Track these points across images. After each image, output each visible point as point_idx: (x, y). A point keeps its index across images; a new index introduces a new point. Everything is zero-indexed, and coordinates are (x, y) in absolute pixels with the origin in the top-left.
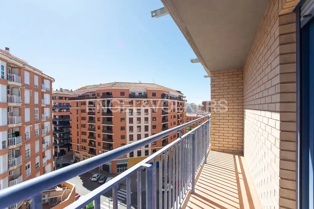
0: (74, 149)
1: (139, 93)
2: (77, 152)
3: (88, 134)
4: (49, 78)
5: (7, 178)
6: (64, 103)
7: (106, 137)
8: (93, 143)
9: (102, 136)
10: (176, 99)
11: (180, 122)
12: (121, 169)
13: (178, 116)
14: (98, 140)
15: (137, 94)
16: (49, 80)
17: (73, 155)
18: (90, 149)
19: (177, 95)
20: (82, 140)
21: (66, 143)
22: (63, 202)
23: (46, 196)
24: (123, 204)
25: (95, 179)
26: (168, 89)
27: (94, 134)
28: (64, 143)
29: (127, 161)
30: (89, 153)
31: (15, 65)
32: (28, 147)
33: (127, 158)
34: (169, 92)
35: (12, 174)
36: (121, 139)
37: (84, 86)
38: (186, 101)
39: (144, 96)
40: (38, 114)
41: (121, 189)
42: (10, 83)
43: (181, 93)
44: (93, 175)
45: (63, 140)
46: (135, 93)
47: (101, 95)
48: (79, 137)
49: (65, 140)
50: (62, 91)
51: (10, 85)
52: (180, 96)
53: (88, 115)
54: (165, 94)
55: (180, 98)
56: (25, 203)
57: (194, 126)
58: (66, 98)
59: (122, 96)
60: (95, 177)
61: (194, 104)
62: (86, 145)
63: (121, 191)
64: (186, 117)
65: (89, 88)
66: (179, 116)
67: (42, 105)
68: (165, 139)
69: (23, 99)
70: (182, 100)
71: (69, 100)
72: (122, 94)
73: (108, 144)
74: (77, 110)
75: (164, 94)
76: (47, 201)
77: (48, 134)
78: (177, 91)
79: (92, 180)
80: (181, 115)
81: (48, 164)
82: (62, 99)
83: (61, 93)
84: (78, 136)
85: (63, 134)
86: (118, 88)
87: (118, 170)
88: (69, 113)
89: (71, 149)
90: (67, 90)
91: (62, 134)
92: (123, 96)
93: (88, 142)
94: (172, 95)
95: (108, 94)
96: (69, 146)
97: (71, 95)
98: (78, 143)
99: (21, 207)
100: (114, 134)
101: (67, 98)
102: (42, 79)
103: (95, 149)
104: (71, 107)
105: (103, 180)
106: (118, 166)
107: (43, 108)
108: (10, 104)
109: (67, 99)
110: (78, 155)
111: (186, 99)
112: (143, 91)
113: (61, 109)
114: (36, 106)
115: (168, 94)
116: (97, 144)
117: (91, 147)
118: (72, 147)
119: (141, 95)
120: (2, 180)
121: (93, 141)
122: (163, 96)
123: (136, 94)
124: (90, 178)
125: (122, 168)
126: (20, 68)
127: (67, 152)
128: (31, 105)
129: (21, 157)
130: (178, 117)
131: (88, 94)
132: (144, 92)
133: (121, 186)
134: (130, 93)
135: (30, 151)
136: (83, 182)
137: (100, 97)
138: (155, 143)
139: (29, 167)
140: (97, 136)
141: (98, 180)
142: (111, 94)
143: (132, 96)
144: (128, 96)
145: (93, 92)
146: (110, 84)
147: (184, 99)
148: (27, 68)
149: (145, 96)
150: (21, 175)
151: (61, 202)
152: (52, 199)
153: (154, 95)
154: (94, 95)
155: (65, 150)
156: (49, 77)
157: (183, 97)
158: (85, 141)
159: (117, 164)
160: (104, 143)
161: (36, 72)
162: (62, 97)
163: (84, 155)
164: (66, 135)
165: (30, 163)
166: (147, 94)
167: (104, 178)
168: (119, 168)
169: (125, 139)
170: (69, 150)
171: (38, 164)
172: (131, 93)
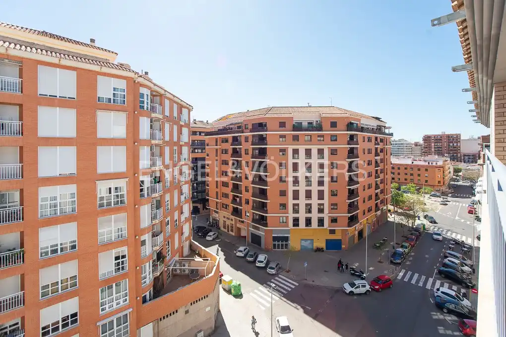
0: (212, 206)
1: (309, 123)
2: (215, 211)
3: (231, 186)
4: (188, 106)
5: (151, 234)
6: (198, 141)
7: (258, 191)
8: (238, 199)
9: (251, 191)
10: (372, 131)
11: (381, 173)
12: (279, 245)
13: (376, 162)
14: (245, 195)
15: (305, 124)
16: (187, 108)
17: (209, 215)
18: (234, 208)
19: (374, 124)
20: (223, 193)
21: (200, 197)
22: (207, 277)
23: (187, 265)
24: (285, 300)
25: (242, 255)
26: (357, 114)
27: (239, 186)
28: (197, 197)
29: (288, 231)
30: (232, 215)
31: (157, 92)
32: (167, 197)
33: (288, 227)
34: (359, 120)
35: (154, 229)
36: (280, 196)
37: (225, 115)
38: (392, 135)
39: (316, 127)
40: (177, 155)
41: (280, 276)
42: (153, 115)
43: (381, 121)
44: (238, 248)
45: (197, 192)
46: (301, 123)
47: (250, 127)
48: (218, 190)
49: (200, 192)
50: (196, 123)
51: (153, 118)
52: (380, 126)
53: (231, 157)
54: (353, 123)
55: (380, 129)
56: (166, 269)
57: (406, 182)
58: (200, 133)
59: (281, 128)
60: (241, 251)
61: (406, 141)
62: (228, 201)
63: (280, 278)
64: (391, 164)
65: (232, 117)
66: (379, 162)
67: (181, 142)
68: (353, 202)
69: (164, 135)
70: (384, 134)
71: (205, 135)
72: (282, 125)
73: (261, 203)
74: (217, 150)
75: (351, 122)
76: (187, 272)
77: (186, 183)
78: (374, 117)
79: (237, 254)
80: (382, 161)
81: (186, 223)
82: (196, 135)
83: (195, 125)
84: (217, 187)
85: (197, 184)
86: (276, 116)
87: (274, 245)
88: (206, 154)
89: (208, 206)
90: (202, 122)
91: (195, 184)
92: (283, 128)
93: (231, 198)
94: (366, 125)
95: (261, 126)
96: (205, 201)
97: (209, 128)
98: (217, 198)
99: (162, 272)
100: (269, 188)
101: (203, 132)
102: (181, 107)
103: (241, 210)
104: (208, 145)
105: (252, 257)
106: (275, 239)
107: (181, 146)
108: (153, 142)
109: (202, 134)
110: (217, 215)
111: (391, 131)
112: (314, 119)
113: (195, 149)
114: (175, 144)
115: (358, 123)
116: (243, 201)
117: (236, 206)
118: (209, 204)
119: (311, 125)
120: (147, 234)
121: (238, 197)
122: (350, 126)
123: (303, 124)
124: (235, 252)
125: (280, 243)
126: (161, 95)
127: (201, 210)
128: (171, 143)
129: (162, 209)
130: (377, 165)
131: (231, 126)
132: (317, 121)
133: (281, 270)
134: (294, 123)
135: (169, 202)
136: (224, 255)
137: (249, 131)
138: (335, 207)
139: (168, 224)
140: (243, 189)
141: (246, 255)
142: (266, 125)
143: (298, 127)
144: (291, 128)
145: (238, 123)
146: (263, 110)
147: (387, 131)
148: (168, 95)
149: (319, 128)
150: (161, 232)
151: (204, 276)
152: (192, 271)
153: (334, 125)
154: (240, 128)
155: (199, 207)
156: (187, 104)
157: (385, 127)
158: (226, 196)
159: (273, 235)
160: (254, 201)
161: (175, 99)
162: (196, 132)
163: (224, 217)
164: (201, 185)
165: (169, 219)
166: (322, 124)
167: (255, 254)
168: (276, 243)
169: (285, 195)
170: (204, 207)
171: (176, 221)
172: (296, 123)
